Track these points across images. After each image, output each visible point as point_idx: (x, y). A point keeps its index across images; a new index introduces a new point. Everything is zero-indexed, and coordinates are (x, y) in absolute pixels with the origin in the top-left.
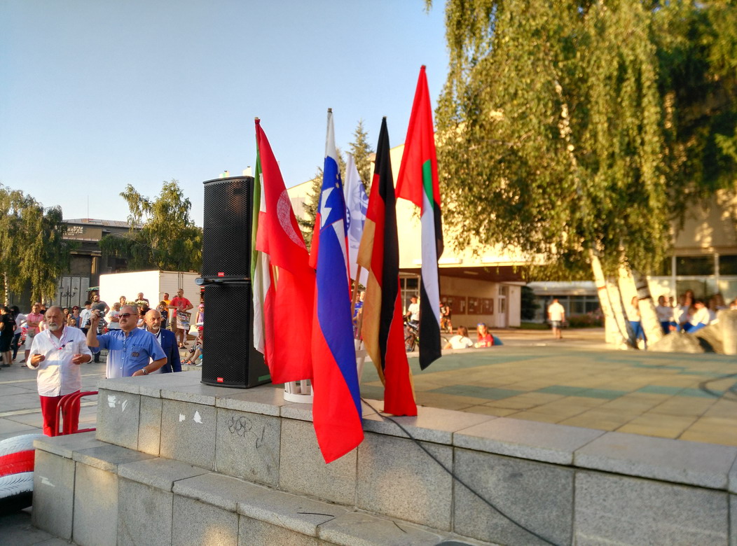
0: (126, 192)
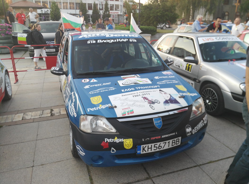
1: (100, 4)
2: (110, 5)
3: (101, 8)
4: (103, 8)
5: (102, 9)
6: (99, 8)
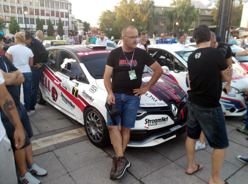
1: (52, 20)
2: (62, 21)
3: (53, 23)
4: (55, 23)
5: (55, 25)
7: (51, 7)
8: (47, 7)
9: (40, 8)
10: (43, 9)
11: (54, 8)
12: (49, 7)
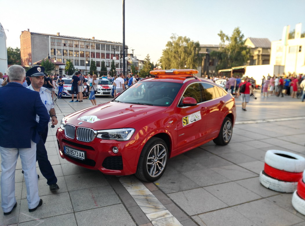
0: (219, 33)
1: (107, 62)
2: (116, 63)
3: (108, 65)
4: (109, 65)
5: (109, 67)
6: (106, 65)
7: (106, 50)
8: (103, 50)
9: (96, 51)
10: (99, 52)
11: (109, 50)
12: (105, 50)
